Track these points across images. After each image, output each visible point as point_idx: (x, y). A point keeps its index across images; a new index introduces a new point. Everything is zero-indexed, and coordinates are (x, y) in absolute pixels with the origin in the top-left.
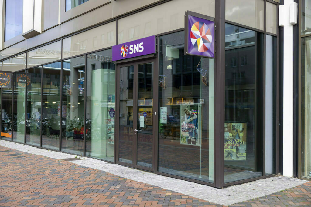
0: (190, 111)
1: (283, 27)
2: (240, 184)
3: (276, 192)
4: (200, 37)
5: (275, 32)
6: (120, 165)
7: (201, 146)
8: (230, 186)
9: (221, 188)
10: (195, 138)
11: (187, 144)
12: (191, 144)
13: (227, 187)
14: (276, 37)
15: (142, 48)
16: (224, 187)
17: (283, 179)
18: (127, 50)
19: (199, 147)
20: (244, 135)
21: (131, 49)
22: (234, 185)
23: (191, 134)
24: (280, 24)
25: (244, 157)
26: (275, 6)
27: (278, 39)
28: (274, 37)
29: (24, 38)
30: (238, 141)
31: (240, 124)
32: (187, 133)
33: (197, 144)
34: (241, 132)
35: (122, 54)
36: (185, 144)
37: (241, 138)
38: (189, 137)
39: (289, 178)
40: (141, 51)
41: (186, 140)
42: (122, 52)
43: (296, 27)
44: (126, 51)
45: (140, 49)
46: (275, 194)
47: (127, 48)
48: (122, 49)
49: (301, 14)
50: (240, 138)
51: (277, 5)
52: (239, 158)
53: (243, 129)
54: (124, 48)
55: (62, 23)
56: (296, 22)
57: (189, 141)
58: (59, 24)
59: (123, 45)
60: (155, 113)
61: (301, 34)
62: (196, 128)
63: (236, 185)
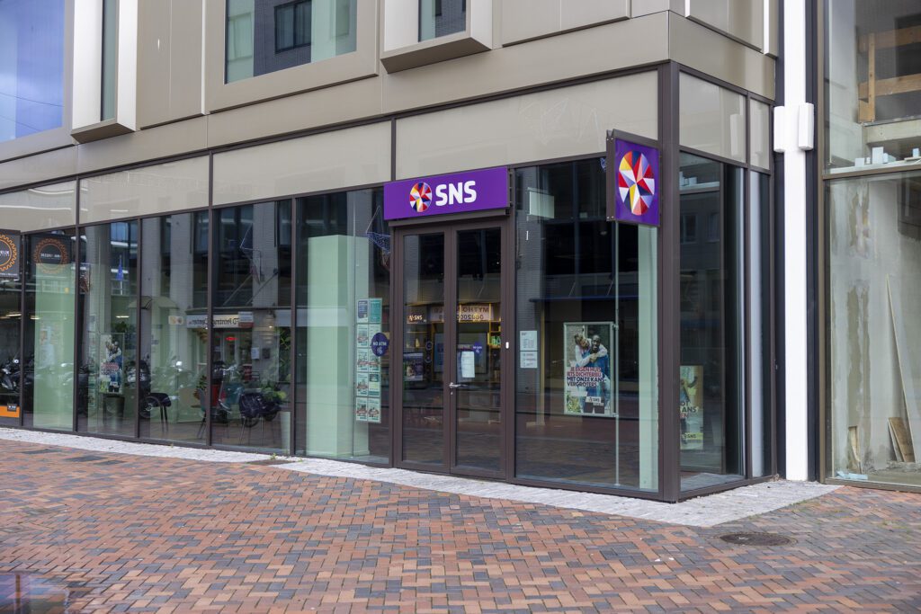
0: (590, 340)
1: (782, 154)
2: (707, 495)
3: (787, 505)
4: (633, 183)
5: (766, 166)
6: (408, 469)
7: (617, 416)
8: (690, 498)
9: (675, 502)
10: (603, 401)
11: (582, 413)
12: (594, 414)
13: (685, 499)
14: (769, 175)
15: (473, 193)
16: (681, 500)
17: (789, 485)
19: (614, 419)
20: (697, 393)
21: (439, 194)
22: (696, 497)
23: (591, 391)
24: (777, 148)
25: (698, 441)
26: (766, 108)
27: (772, 180)
28: (763, 175)
29: (73, 140)
30: (686, 406)
31: (690, 367)
32: (582, 388)
33: (608, 413)
34: (690, 386)
36: (578, 414)
37: (691, 398)
38: (588, 398)
39: (800, 483)
40: (468, 200)
41: (579, 404)
42: (413, 199)
43: (811, 155)
44: (425, 199)
45: (465, 195)
46: (785, 508)
47: (428, 191)
48: (414, 192)
49: (821, 125)
50: (688, 399)
51: (769, 105)
52: (689, 444)
53: (696, 378)
54: (419, 189)
55: (213, 113)
56: (811, 146)
57: (588, 407)
58: (203, 112)
60: (507, 344)
61: (822, 174)
62: (606, 378)
63: (701, 496)
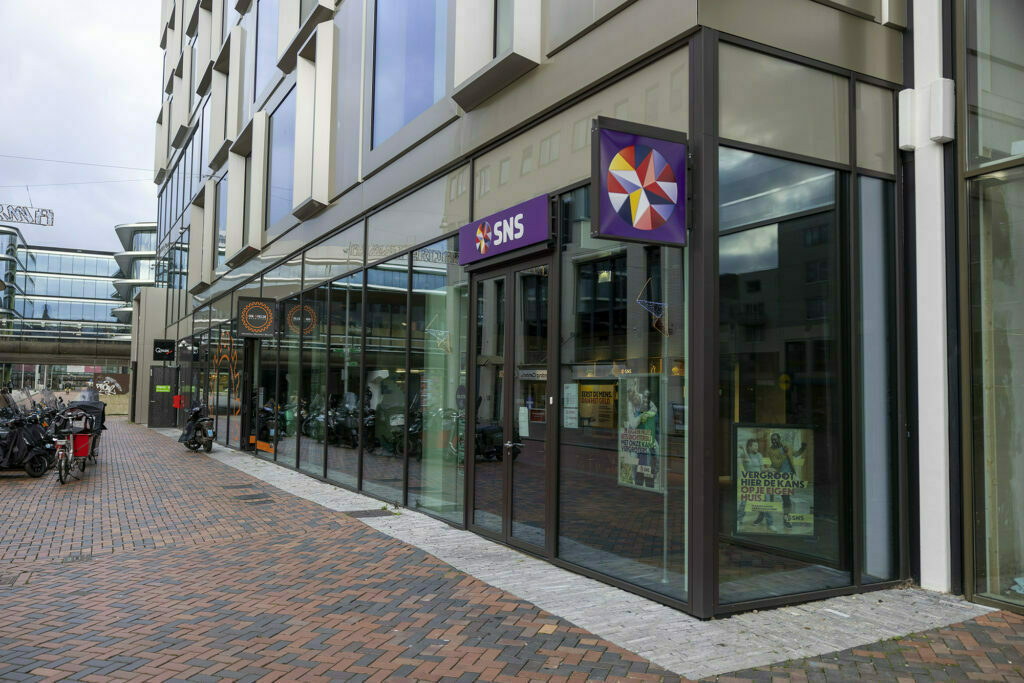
0: (641, 395)
1: (911, 153)
2: (774, 608)
3: (873, 639)
4: (637, 188)
5: (889, 168)
6: (477, 534)
7: (666, 493)
8: (740, 613)
9: (709, 619)
10: (653, 472)
11: (634, 484)
12: (644, 487)
13: (729, 615)
14: (894, 182)
15: (520, 227)
16: (719, 617)
17: (917, 598)
18: (490, 235)
19: (662, 495)
20: (806, 463)
21: (497, 233)
22: (752, 611)
23: (642, 456)
24: (904, 142)
25: (807, 525)
26: (890, 95)
27: (897, 190)
28: (887, 182)
29: (297, 221)
30: (790, 480)
31: (795, 430)
32: (633, 454)
33: (657, 488)
34: (796, 454)
35: (478, 245)
38: (639, 466)
39: (935, 597)
40: (519, 236)
41: (631, 473)
42: (478, 241)
43: (949, 147)
44: (486, 240)
45: (516, 231)
46: (868, 647)
47: (488, 231)
48: (479, 234)
49: (965, 110)
50: (793, 471)
51: (893, 90)
52: (794, 528)
54: (482, 231)
55: (366, 179)
56: (950, 135)
57: (640, 477)
58: (360, 180)
59: (482, 224)
60: (551, 398)
61: (966, 168)
62: (656, 443)
63: (759, 610)
